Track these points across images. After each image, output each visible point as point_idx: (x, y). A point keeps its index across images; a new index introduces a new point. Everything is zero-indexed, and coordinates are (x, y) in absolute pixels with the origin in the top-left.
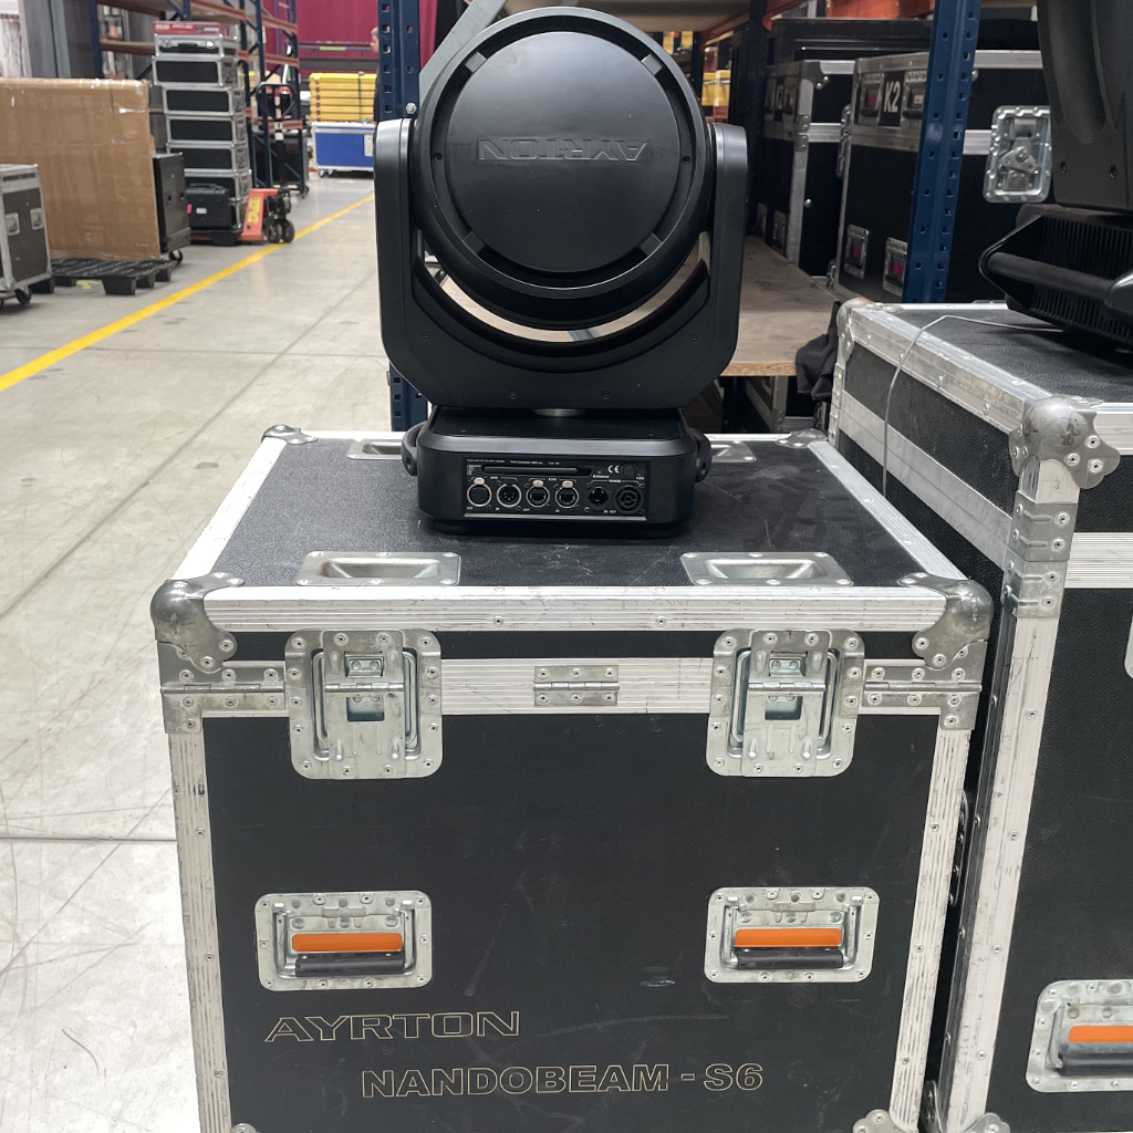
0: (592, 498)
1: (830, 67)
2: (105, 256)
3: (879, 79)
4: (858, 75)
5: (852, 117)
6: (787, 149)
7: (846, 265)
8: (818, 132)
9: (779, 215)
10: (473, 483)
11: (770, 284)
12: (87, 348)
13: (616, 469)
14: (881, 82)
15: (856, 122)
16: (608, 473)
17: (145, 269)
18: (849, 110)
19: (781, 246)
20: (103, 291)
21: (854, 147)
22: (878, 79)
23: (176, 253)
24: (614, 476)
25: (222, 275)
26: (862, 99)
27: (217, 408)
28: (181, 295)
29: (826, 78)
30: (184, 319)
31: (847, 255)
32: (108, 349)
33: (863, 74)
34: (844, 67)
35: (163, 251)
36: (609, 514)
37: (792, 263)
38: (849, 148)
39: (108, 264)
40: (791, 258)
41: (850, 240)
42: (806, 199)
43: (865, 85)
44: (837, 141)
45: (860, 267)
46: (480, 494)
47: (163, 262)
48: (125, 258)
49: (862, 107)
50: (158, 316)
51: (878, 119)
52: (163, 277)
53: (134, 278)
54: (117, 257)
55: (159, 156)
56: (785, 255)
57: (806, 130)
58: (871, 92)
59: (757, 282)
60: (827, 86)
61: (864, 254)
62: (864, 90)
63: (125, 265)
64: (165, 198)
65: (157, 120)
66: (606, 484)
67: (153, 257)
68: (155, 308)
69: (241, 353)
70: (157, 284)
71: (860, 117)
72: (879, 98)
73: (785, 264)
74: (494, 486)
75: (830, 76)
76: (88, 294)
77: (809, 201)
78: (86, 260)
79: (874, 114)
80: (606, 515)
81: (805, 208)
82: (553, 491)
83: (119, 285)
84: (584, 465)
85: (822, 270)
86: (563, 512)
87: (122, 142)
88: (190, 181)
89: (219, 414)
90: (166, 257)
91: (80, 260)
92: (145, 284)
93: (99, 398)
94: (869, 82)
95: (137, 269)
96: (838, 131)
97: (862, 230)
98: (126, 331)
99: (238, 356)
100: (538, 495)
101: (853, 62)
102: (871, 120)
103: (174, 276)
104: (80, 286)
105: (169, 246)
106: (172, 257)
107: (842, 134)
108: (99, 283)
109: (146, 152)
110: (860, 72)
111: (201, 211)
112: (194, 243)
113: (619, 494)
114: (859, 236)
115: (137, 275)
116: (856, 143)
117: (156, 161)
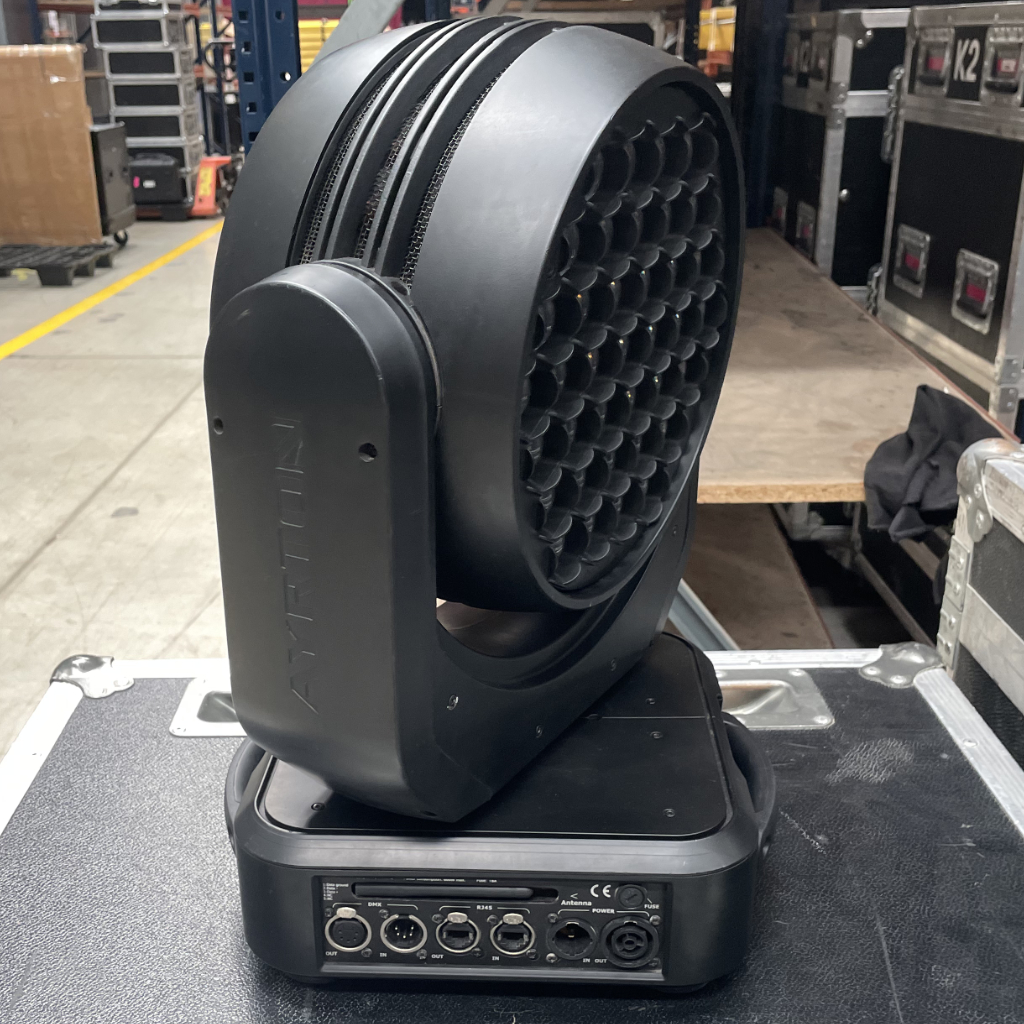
0: (561, 936)
1: (874, 18)
2: (43, 241)
3: (946, 36)
4: (915, 29)
5: (906, 84)
6: (816, 126)
7: (896, 278)
8: (858, 103)
9: (804, 208)
10: (334, 914)
11: (803, 315)
12: (11, 356)
13: (605, 891)
14: (949, 39)
15: (911, 90)
16: (591, 898)
17: (83, 256)
18: (900, 73)
19: (807, 248)
20: (37, 281)
21: (909, 125)
22: (944, 34)
23: (121, 234)
24: (601, 902)
25: (170, 257)
26: (921, 61)
27: (144, 433)
28: (120, 287)
29: (869, 33)
30: (121, 315)
31: (898, 264)
32: (33, 357)
33: (922, 29)
34: (895, 17)
35: (105, 232)
36: (592, 966)
37: (824, 275)
38: (901, 125)
39: (46, 251)
40: (821, 265)
41: (901, 246)
42: (841, 189)
43: (925, 43)
44: (883, 113)
45: (916, 283)
46: (349, 932)
47: (105, 246)
48: (63, 243)
49: (920, 72)
50: (94, 312)
51: (945, 90)
52: (104, 263)
53: (70, 268)
54: (56, 242)
55: (97, 128)
56: (813, 261)
57: (843, 101)
58: (934, 52)
59: (785, 312)
60: (871, 45)
61: (922, 266)
62: (923, 48)
63: (63, 252)
64: (105, 175)
65: (93, 87)
66: (588, 917)
67: (94, 241)
68: (93, 301)
69: (179, 357)
70: (98, 271)
71: (918, 85)
72: (947, 62)
73: (816, 277)
74: (375, 918)
75: (876, 31)
76: (25, 286)
77: (845, 192)
78: (21, 247)
79: (940, 83)
80: (587, 966)
81: (841, 204)
82: (486, 928)
83: (54, 276)
84: (544, 887)
85: (862, 280)
86: (507, 962)
87: (57, 116)
88: (134, 152)
89: (145, 441)
90: (110, 240)
91: (16, 247)
92: (84, 272)
93: (15, 422)
94: (930, 39)
95: (76, 256)
96: (884, 101)
97: (917, 233)
98: (57, 332)
99: (176, 362)
100: (458, 933)
101: (907, 11)
102: (935, 91)
103: (116, 261)
104: (16, 276)
105: (112, 227)
106: (117, 238)
107: (889, 105)
108: (34, 272)
109: (82, 125)
110: (917, 24)
111: (149, 184)
112: (140, 219)
113: (612, 933)
114: (914, 241)
115: (75, 264)
116: (912, 118)
117: (94, 135)
